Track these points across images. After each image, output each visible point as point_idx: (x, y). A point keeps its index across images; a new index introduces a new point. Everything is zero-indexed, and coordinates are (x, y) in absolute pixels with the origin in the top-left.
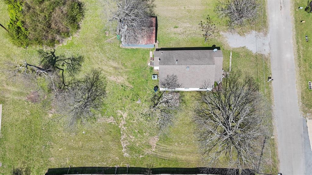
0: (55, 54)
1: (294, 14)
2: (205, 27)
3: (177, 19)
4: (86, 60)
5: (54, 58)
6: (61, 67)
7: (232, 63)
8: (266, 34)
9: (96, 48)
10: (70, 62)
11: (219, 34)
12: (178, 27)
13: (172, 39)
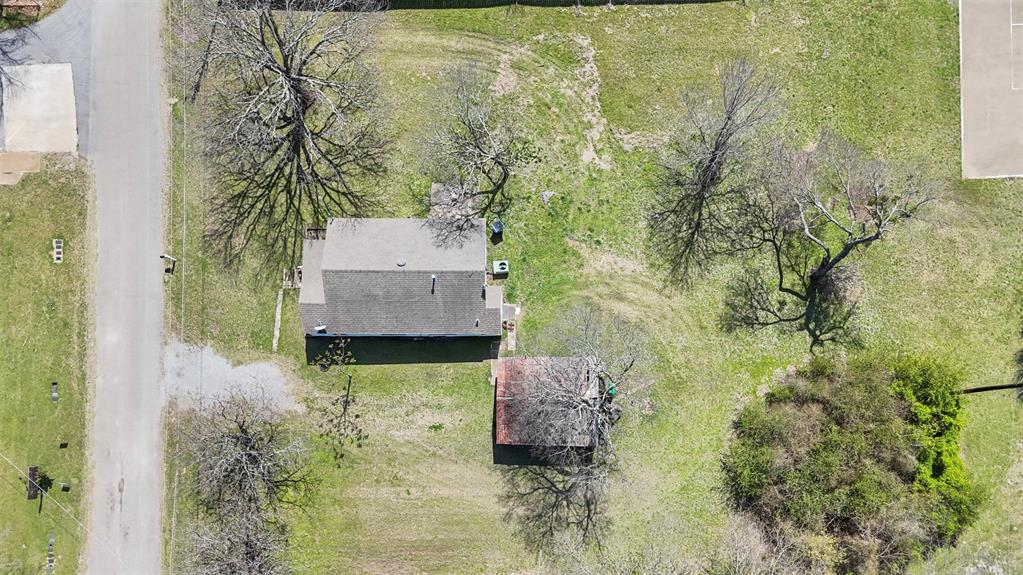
0: (809, 340)
1: (85, 467)
2: (350, 428)
3: (434, 454)
4: (711, 323)
5: (812, 326)
6: (789, 298)
7: (274, 316)
8: (172, 404)
9: (679, 359)
10: (761, 314)
11: (308, 407)
12: (430, 428)
13: (450, 390)
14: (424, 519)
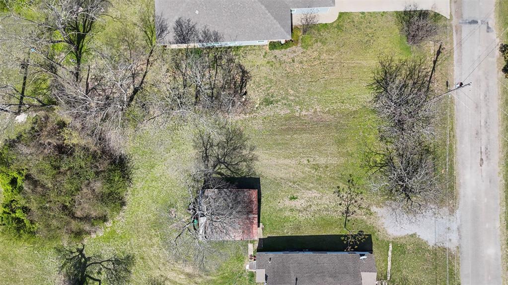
0: (84, 252)
1: (504, 173)
2: (345, 197)
3: (294, 183)
4: (138, 261)
5: (83, 260)
6: (96, 276)
7: (392, 264)
8: (452, 211)
9: (155, 240)
10: (111, 266)
11: (370, 210)
12: (297, 198)
13: (286, 220)
14: (299, 146)
